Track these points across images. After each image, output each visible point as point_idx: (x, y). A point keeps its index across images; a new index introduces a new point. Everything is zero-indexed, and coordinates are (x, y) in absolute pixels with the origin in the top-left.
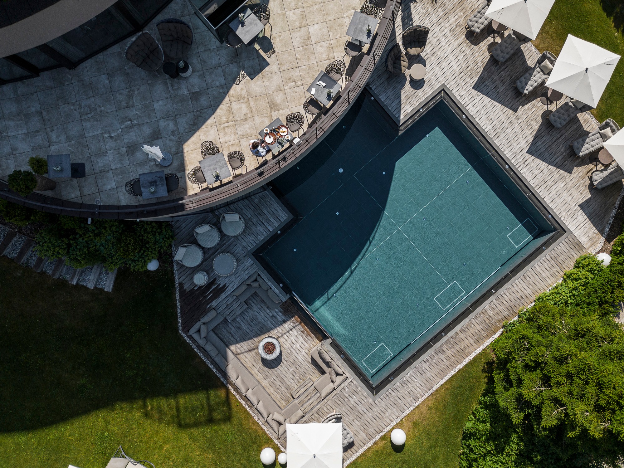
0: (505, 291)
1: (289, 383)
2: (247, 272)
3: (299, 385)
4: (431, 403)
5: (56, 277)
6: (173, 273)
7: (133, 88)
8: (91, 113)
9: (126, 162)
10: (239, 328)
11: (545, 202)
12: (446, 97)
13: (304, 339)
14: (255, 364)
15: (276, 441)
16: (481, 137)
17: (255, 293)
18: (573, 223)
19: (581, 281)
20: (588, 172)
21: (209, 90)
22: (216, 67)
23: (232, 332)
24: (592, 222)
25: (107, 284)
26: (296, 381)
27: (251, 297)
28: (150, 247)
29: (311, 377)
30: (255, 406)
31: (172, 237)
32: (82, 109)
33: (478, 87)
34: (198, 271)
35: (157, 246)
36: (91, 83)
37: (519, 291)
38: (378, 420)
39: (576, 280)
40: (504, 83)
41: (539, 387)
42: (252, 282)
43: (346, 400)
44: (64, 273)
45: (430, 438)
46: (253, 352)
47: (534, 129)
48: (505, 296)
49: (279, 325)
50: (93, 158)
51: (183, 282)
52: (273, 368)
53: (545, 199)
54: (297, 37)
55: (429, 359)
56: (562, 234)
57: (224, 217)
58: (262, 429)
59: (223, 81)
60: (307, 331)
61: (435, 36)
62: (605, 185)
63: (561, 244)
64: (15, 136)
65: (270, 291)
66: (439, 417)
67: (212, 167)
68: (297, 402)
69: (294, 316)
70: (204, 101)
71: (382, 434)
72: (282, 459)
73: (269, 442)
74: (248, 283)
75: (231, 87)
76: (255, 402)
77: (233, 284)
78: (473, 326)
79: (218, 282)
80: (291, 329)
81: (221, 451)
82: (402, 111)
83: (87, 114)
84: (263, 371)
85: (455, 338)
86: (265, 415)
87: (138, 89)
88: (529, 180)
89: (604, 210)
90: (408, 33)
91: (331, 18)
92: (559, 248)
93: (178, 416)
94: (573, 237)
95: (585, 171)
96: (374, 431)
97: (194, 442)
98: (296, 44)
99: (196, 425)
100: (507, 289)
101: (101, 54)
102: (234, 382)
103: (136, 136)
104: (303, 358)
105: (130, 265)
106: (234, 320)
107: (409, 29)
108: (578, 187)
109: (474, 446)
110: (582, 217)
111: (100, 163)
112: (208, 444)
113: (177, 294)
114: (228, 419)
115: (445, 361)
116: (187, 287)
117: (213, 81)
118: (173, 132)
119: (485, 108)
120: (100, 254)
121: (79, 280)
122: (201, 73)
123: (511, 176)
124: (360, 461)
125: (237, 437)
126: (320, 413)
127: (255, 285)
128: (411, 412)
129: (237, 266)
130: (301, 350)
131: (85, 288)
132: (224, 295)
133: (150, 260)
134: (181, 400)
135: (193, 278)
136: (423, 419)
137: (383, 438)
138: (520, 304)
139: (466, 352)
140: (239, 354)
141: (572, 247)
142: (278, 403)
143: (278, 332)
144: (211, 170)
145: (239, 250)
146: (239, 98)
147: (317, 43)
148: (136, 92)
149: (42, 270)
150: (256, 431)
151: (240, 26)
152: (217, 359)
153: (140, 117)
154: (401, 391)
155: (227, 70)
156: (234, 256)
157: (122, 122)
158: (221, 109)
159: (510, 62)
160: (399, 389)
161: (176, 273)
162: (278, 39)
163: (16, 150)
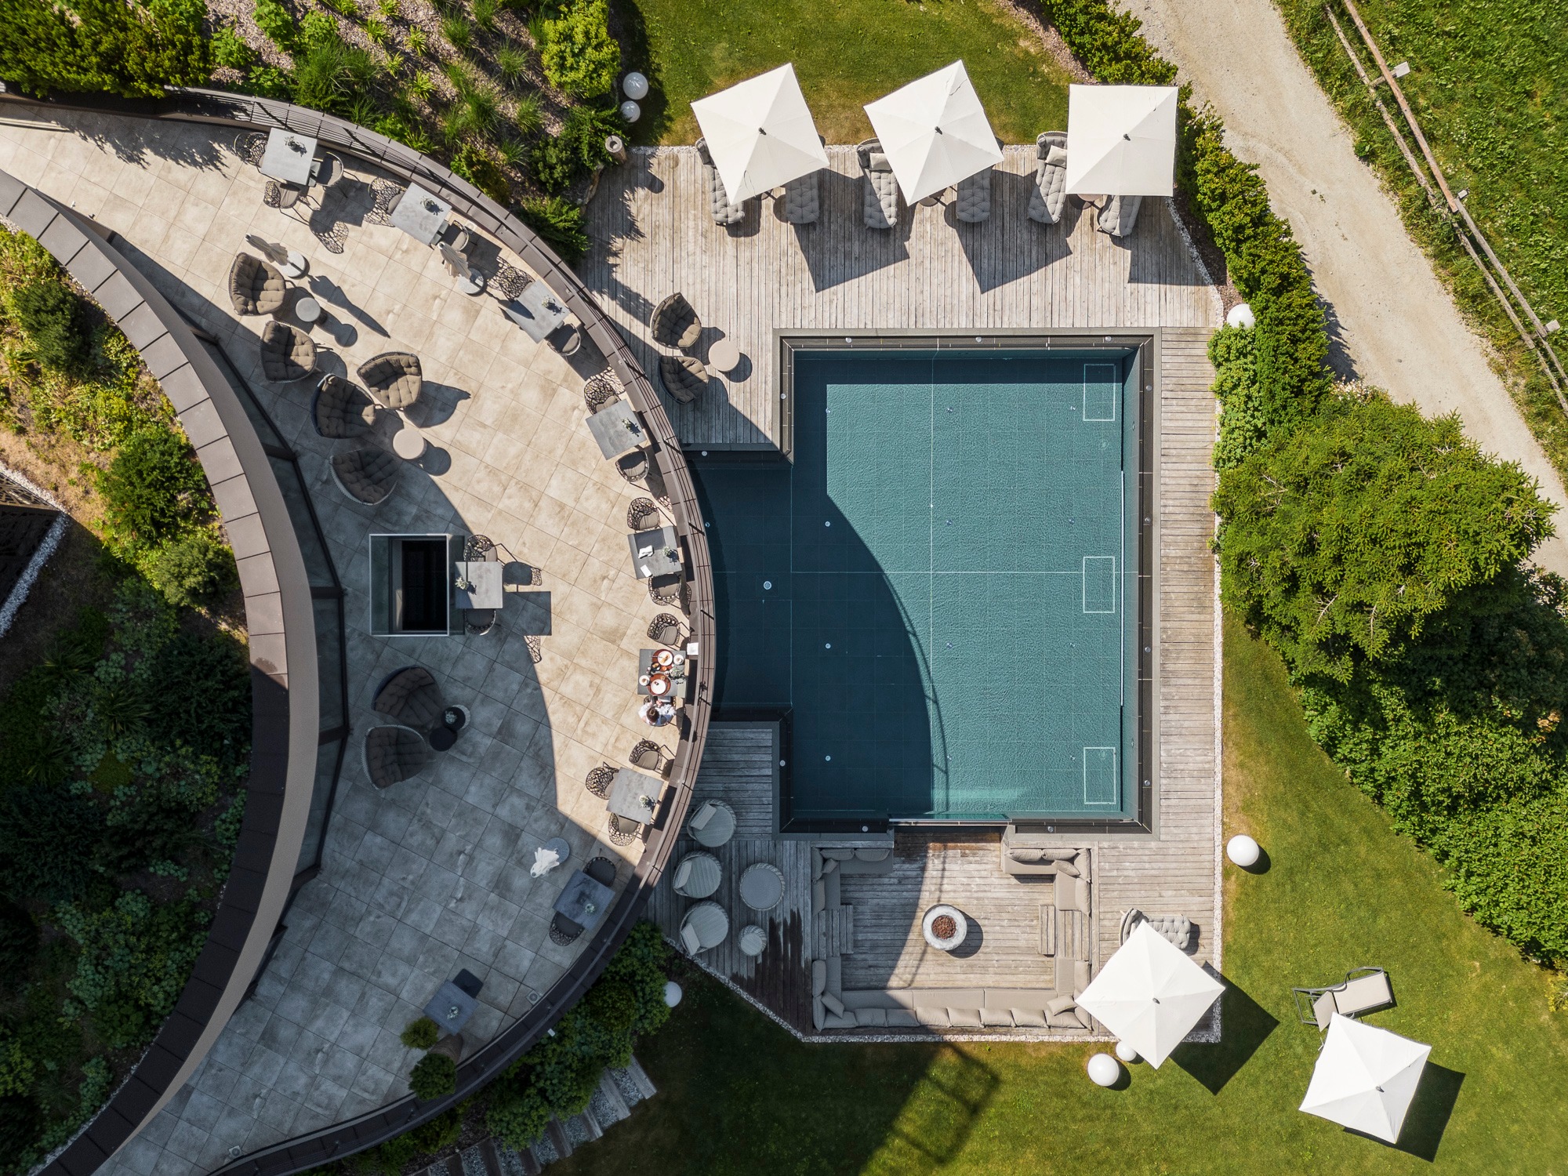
0: (1163, 502)
1: (1022, 943)
2: (801, 863)
3: (1039, 931)
4: (1235, 756)
5: (569, 1152)
6: (708, 976)
7: (419, 812)
8: (402, 899)
9: (513, 908)
10: (874, 946)
11: (1081, 329)
12: (797, 343)
13: (976, 862)
14: (949, 970)
15: (1091, 1039)
16: (901, 342)
17: (843, 877)
18: (1148, 315)
19: (1244, 383)
20: (1092, 224)
21: (514, 706)
22: (491, 669)
23: (870, 963)
24: (1171, 284)
25: (642, 1088)
26: (1028, 930)
27: (844, 888)
28: (643, 975)
29: (1041, 902)
30: (1013, 1025)
31: (655, 929)
32: (386, 906)
33: (822, 282)
34: (737, 936)
35: (650, 964)
36: (361, 863)
37: (1182, 481)
38: (1191, 858)
39: (1235, 386)
40: (850, 239)
41: (1324, 606)
42: (823, 869)
43: (1120, 880)
44: (572, 1136)
45: (1287, 804)
46: (928, 957)
47: (956, 252)
48: (1171, 509)
49: (921, 883)
50: (466, 950)
51: (735, 971)
52: (979, 947)
53: (1077, 325)
54: (545, 520)
55: (1167, 703)
56: (1151, 344)
57: (692, 829)
58: (1055, 1043)
59: (518, 677)
60: (967, 848)
61: (691, 281)
62: (1131, 221)
63: (1164, 359)
64: (343, 1034)
65: (859, 854)
66: (1267, 762)
67: (629, 799)
68: (1060, 956)
69: (928, 848)
70: (523, 728)
71: (1219, 870)
72: (1125, 1053)
73: (1084, 1051)
74: (819, 875)
75: (535, 673)
76: (1006, 1019)
77: (801, 900)
78: (1173, 595)
79: (779, 920)
80: (944, 870)
81: (1036, 1133)
82: (761, 428)
83: (399, 905)
84: (971, 966)
85: (1168, 637)
86: (1039, 1021)
87: (427, 804)
88: (1026, 326)
89: (1169, 249)
90: (658, 329)
91: (559, 452)
92: (1168, 366)
93: (928, 1153)
94: (1169, 331)
95: (1088, 227)
96: (1204, 880)
97: (987, 1161)
98: (554, 531)
99: (962, 1135)
100: (1162, 496)
101: (333, 814)
102: (949, 1025)
103: (489, 864)
104: (1004, 889)
105: (643, 1028)
106: (856, 944)
107: (654, 321)
108: (1101, 259)
109: (1350, 753)
110: (1151, 291)
111: (483, 946)
112: (1009, 1143)
113: (745, 995)
114: (994, 1082)
115: (1190, 682)
116: (747, 971)
117: (506, 691)
118: (528, 807)
119: (863, 299)
120: (591, 1058)
121: (600, 1123)
122: (480, 696)
123: (998, 347)
124: (1230, 939)
125: (1035, 1092)
126: (1107, 936)
127: (831, 866)
128: (1223, 798)
129: (781, 870)
130: (988, 881)
131: (620, 1124)
132: (806, 928)
133: (662, 993)
134: (908, 1129)
135: (740, 951)
136: (1250, 791)
137: (1226, 874)
138: (1202, 496)
139: (1203, 639)
140: (912, 981)
141: (1183, 345)
142: (1037, 986)
143: (930, 892)
144: (631, 803)
145: (758, 846)
146: (562, 674)
147: (577, 500)
148: (429, 811)
149: (541, 1165)
150: (1051, 1054)
151: (470, 594)
152: (895, 1020)
153: (467, 835)
154: (1179, 788)
155: (507, 658)
156: (762, 861)
157: (453, 867)
158: (554, 713)
159: (827, 202)
160: (1173, 788)
161: (711, 970)
162: (526, 551)
163: (362, 1049)
